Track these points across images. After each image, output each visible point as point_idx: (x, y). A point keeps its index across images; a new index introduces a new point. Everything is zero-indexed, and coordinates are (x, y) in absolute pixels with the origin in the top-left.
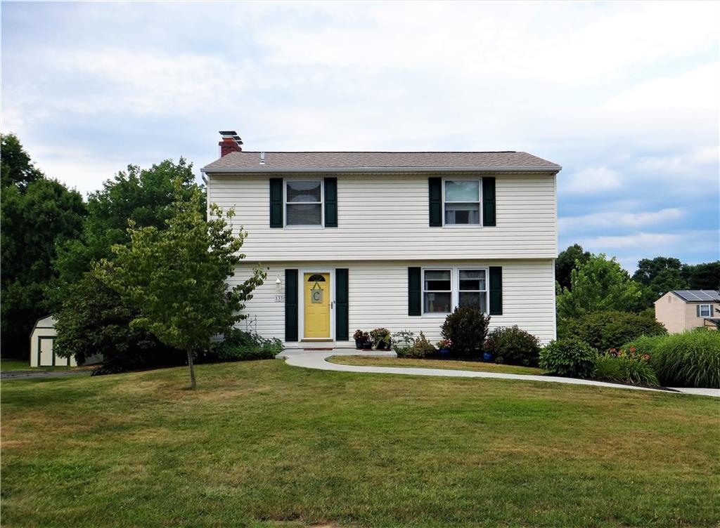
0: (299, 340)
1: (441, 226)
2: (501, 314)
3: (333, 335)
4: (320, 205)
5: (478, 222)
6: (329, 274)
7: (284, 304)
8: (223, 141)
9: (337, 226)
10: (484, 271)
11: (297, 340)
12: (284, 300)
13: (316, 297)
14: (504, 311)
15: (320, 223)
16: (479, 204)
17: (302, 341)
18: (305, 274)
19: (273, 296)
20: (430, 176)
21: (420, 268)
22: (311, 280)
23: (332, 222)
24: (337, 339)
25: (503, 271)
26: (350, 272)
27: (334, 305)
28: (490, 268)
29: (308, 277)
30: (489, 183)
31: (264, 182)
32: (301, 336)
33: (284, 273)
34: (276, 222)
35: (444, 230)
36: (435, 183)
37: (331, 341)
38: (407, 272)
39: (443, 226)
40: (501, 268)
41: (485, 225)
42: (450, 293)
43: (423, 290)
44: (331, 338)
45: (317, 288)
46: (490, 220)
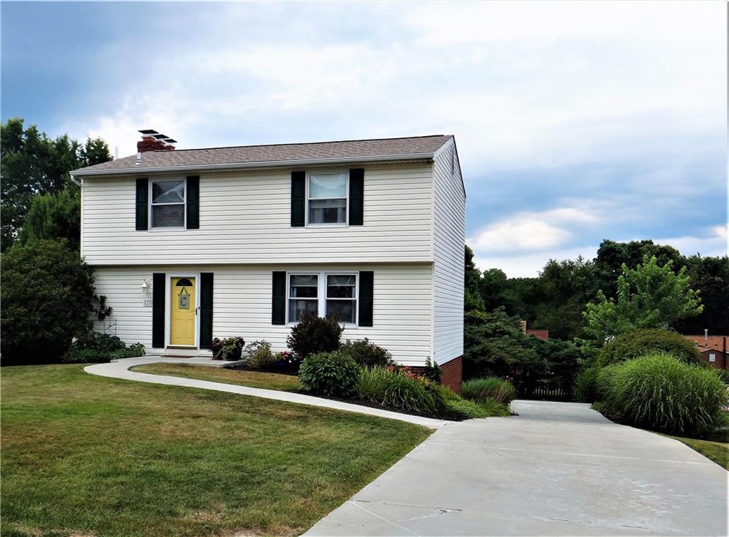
0: (166, 347)
1: (304, 225)
2: (371, 325)
3: (197, 343)
4: (184, 205)
5: (344, 221)
6: (194, 278)
7: (151, 309)
8: (142, 140)
9: (198, 228)
10: (355, 276)
11: (163, 347)
12: (151, 305)
13: (184, 302)
14: (374, 322)
15: (183, 225)
16: (346, 199)
17: (168, 348)
18: (172, 278)
19: (142, 300)
20: (293, 170)
21: (285, 273)
22: (178, 284)
23: (194, 223)
24: (201, 348)
25: (375, 277)
26: (215, 277)
27: (199, 311)
28: (360, 272)
29: (176, 282)
30: (357, 176)
31: (131, 183)
32: (167, 343)
33: (151, 278)
34: (141, 225)
35: (307, 231)
36: (298, 178)
37: (196, 348)
38: (271, 277)
39: (306, 226)
40: (373, 272)
41: (350, 224)
42: (317, 301)
43: (288, 297)
44: (195, 346)
45: (184, 293)
46: (357, 219)
